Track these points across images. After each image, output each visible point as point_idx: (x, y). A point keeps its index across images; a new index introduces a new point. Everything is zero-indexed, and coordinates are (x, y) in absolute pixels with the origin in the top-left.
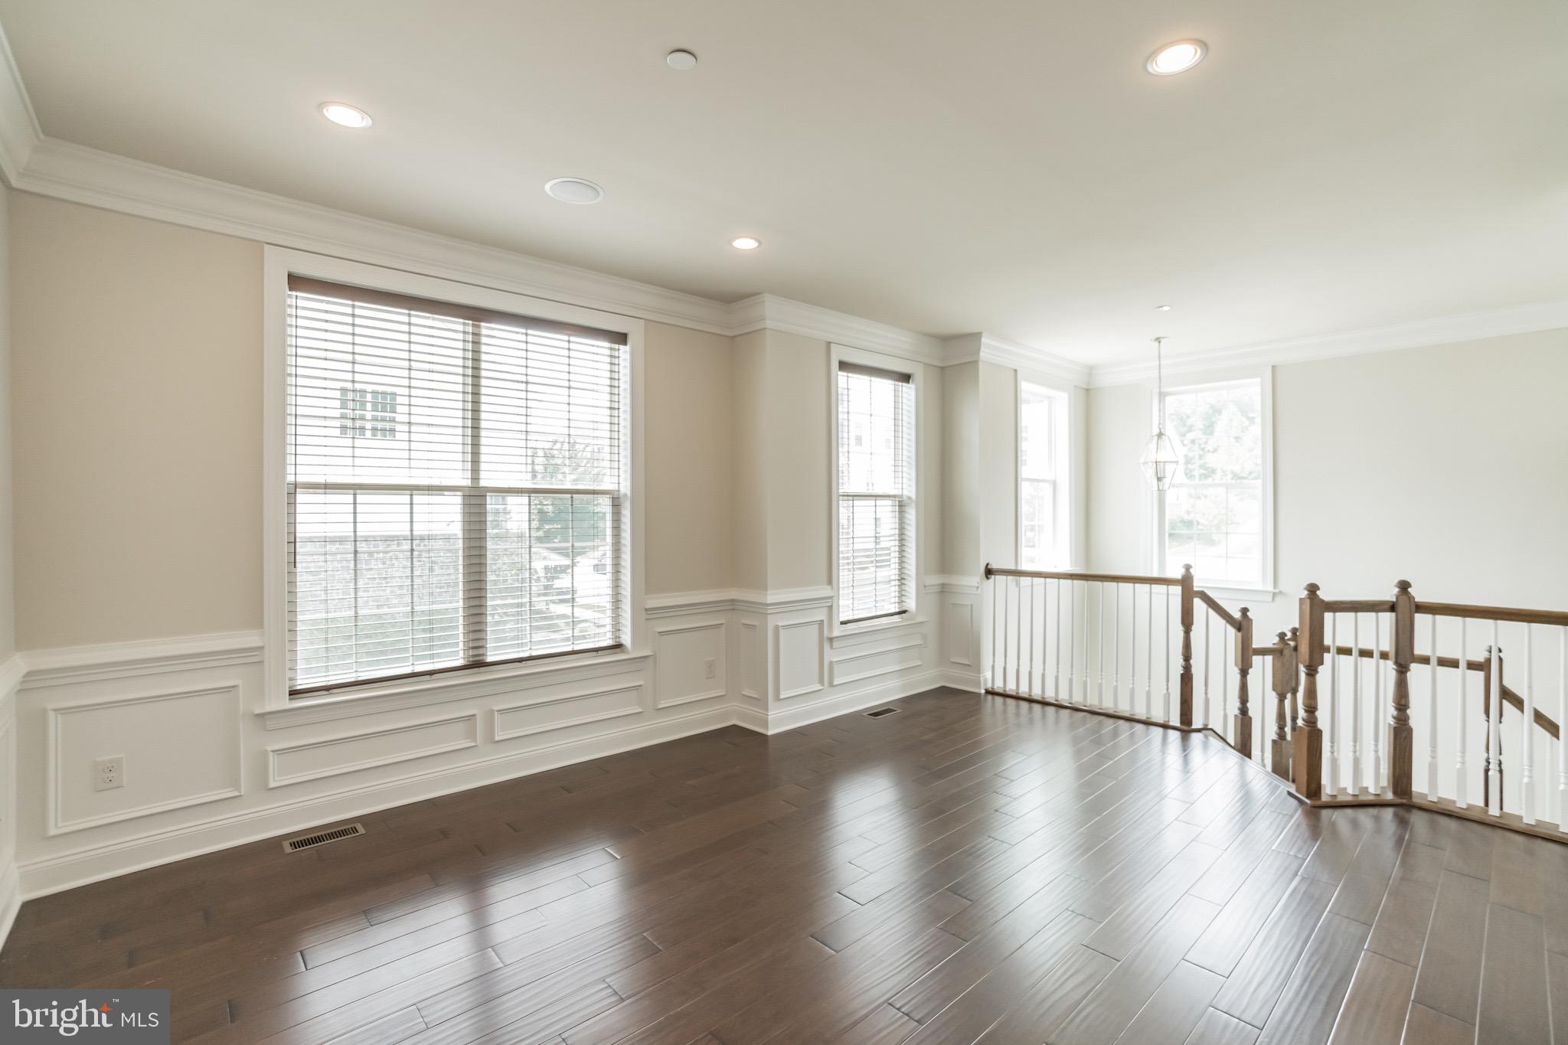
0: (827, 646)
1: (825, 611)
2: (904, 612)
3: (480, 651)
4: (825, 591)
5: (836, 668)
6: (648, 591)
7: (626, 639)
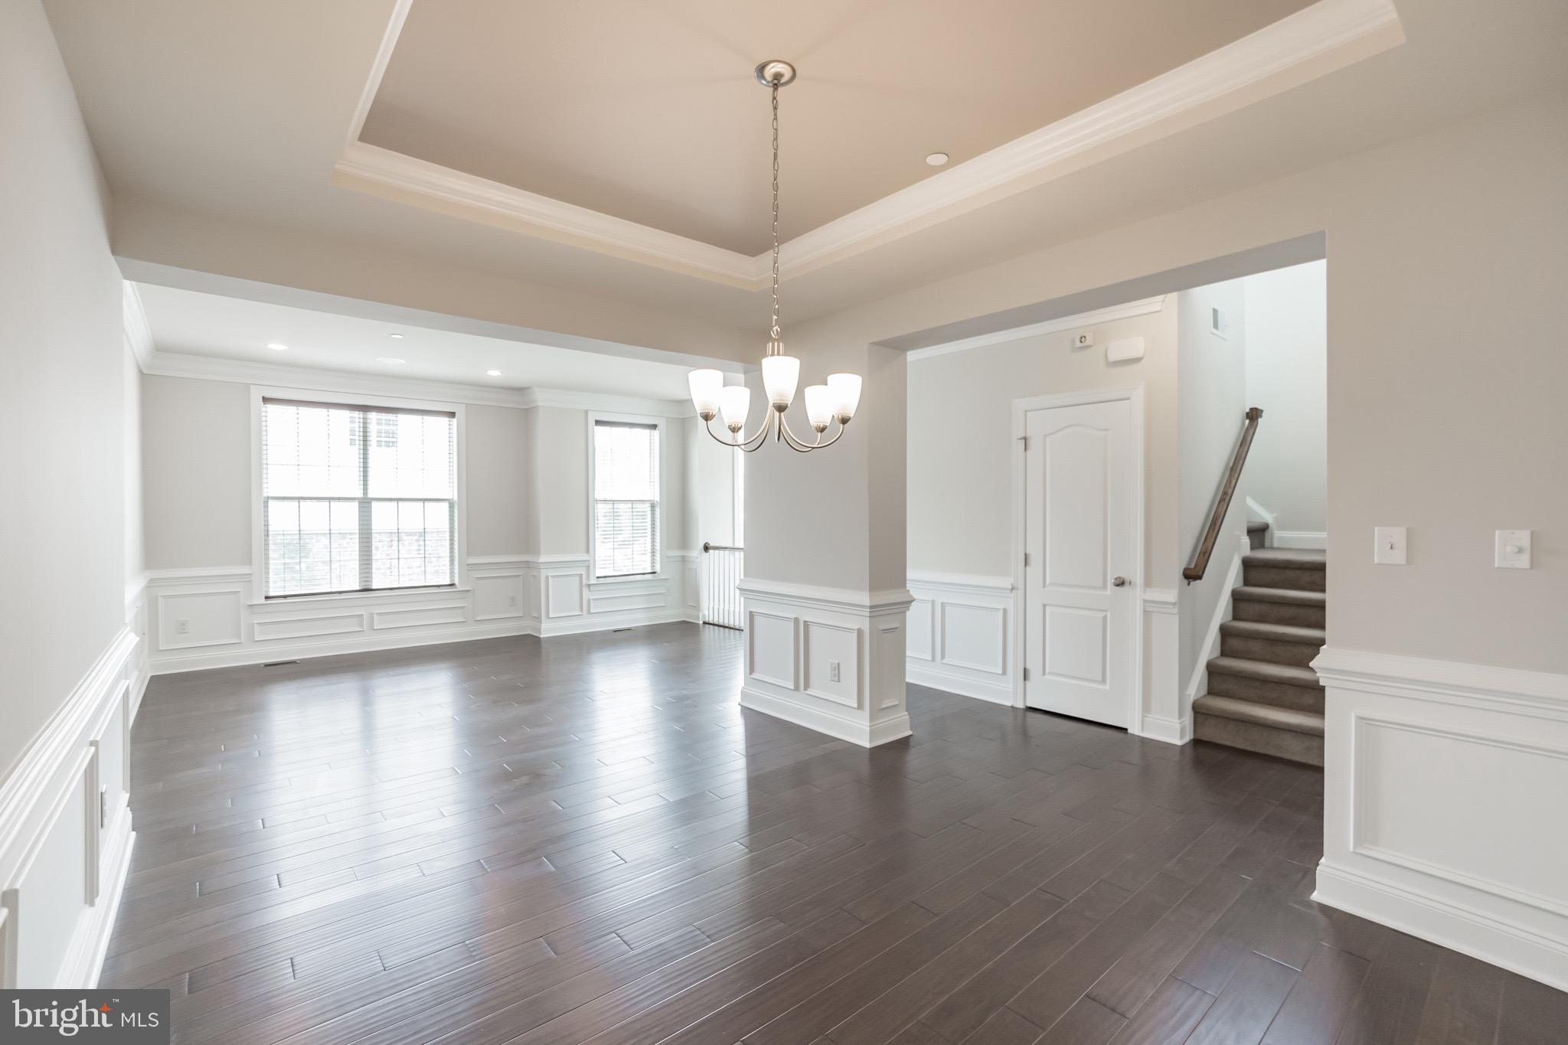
0: (585, 590)
1: (584, 569)
2: (654, 573)
3: (369, 583)
4: (585, 557)
5: (592, 603)
6: (469, 554)
7: (456, 581)
